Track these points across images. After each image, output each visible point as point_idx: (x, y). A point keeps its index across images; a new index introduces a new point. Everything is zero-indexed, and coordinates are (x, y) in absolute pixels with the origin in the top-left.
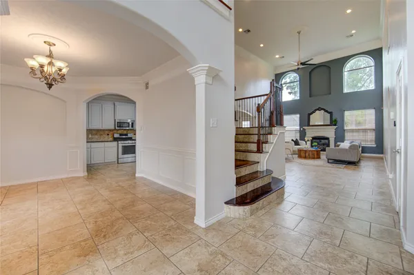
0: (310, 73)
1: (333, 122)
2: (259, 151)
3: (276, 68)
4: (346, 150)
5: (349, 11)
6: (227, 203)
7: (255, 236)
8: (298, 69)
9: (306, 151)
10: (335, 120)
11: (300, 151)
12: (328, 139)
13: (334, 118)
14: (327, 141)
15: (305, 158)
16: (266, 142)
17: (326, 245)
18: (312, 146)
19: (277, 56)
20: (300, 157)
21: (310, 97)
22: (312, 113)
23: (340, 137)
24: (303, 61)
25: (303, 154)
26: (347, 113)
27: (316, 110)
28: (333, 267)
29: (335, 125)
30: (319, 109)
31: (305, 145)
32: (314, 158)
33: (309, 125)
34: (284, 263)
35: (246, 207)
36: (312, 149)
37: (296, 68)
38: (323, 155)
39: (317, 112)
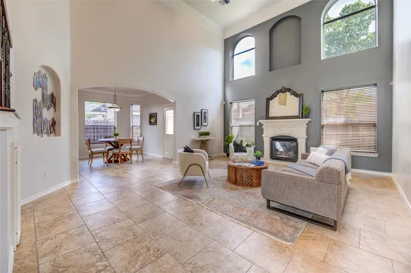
0: (271, 31)
3: (225, 30)
4: (308, 182)
9: (236, 169)
10: (308, 108)
12: (294, 140)
13: (305, 105)
14: (293, 144)
15: (235, 183)
21: (270, 70)
22: (272, 98)
25: (232, 175)
27: (278, 92)
29: (307, 117)
30: (283, 90)
33: (268, 117)
39: (280, 95)
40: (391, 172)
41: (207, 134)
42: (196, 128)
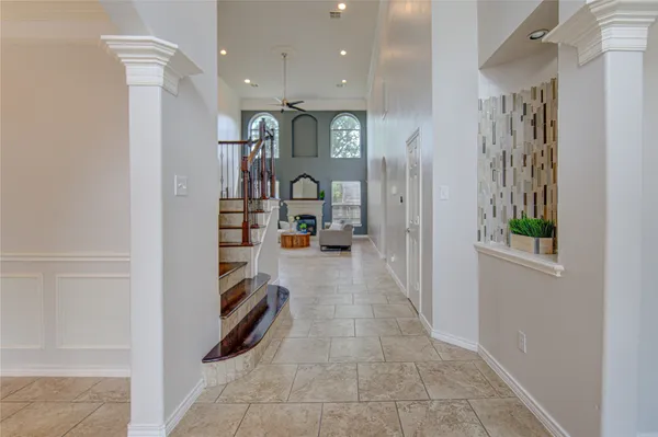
0: (293, 122)
1: (320, 196)
2: (246, 242)
3: (243, 100)
5: (343, 53)
6: (206, 360)
7: (279, 401)
8: (282, 111)
9: (292, 237)
10: (323, 193)
11: (284, 237)
12: (313, 218)
13: (321, 191)
14: (313, 221)
15: (292, 246)
16: (256, 226)
17: (373, 366)
18: (299, 229)
19: (247, 81)
20: (284, 246)
21: (293, 156)
22: (295, 181)
23: (328, 217)
24: (290, 101)
25: (289, 242)
26: (335, 184)
27: (300, 177)
28: (393, 393)
30: (305, 176)
31: (290, 228)
32: (302, 246)
33: (291, 199)
34: (343, 423)
35: (247, 353)
36: (298, 233)
37: (280, 108)
38: (315, 241)
39: (302, 179)
40: (366, 233)
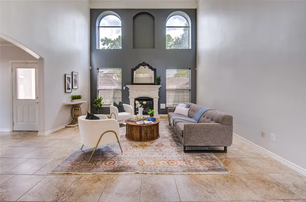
0: (134, 18)
1: (157, 82)
12: (151, 100)
13: (158, 77)
14: (150, 103)
21: (134, 48)
22: (135, 69)
26: (168, 72)
27: (140, 65)
29: (159, 84)
30: (143, 64)
33: (132, 83)
41: (79, 97)
42: (67, 91)
